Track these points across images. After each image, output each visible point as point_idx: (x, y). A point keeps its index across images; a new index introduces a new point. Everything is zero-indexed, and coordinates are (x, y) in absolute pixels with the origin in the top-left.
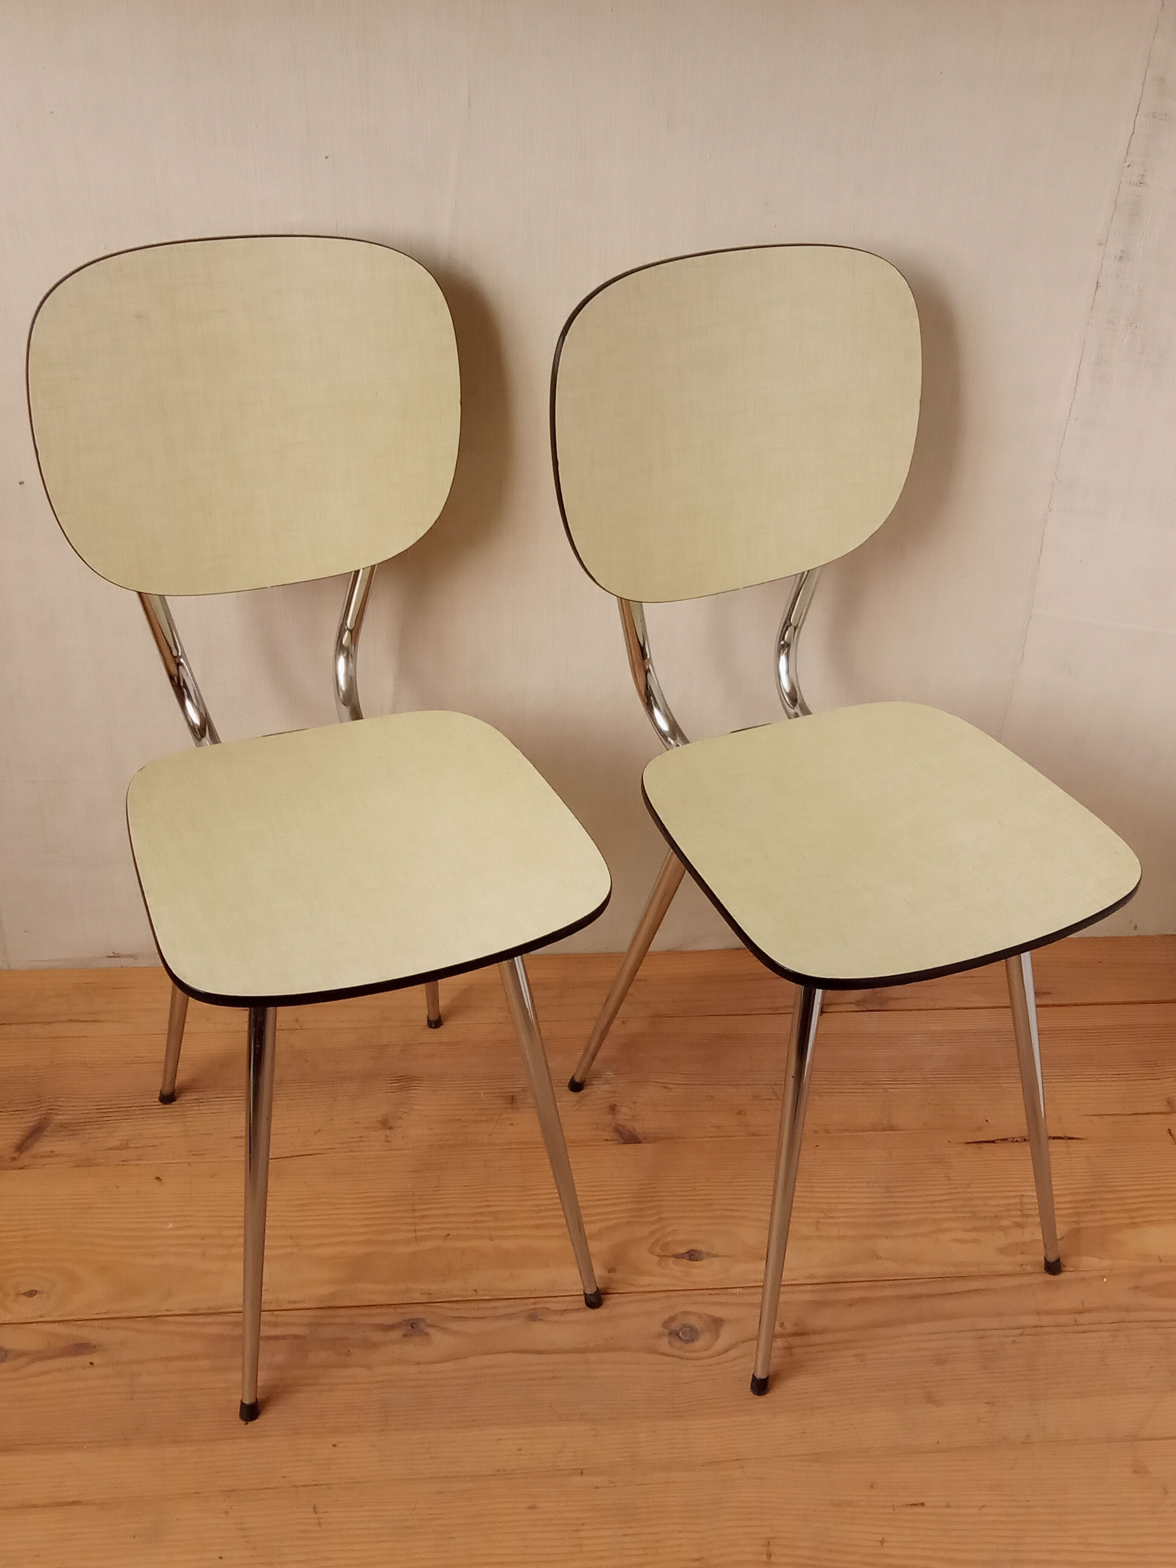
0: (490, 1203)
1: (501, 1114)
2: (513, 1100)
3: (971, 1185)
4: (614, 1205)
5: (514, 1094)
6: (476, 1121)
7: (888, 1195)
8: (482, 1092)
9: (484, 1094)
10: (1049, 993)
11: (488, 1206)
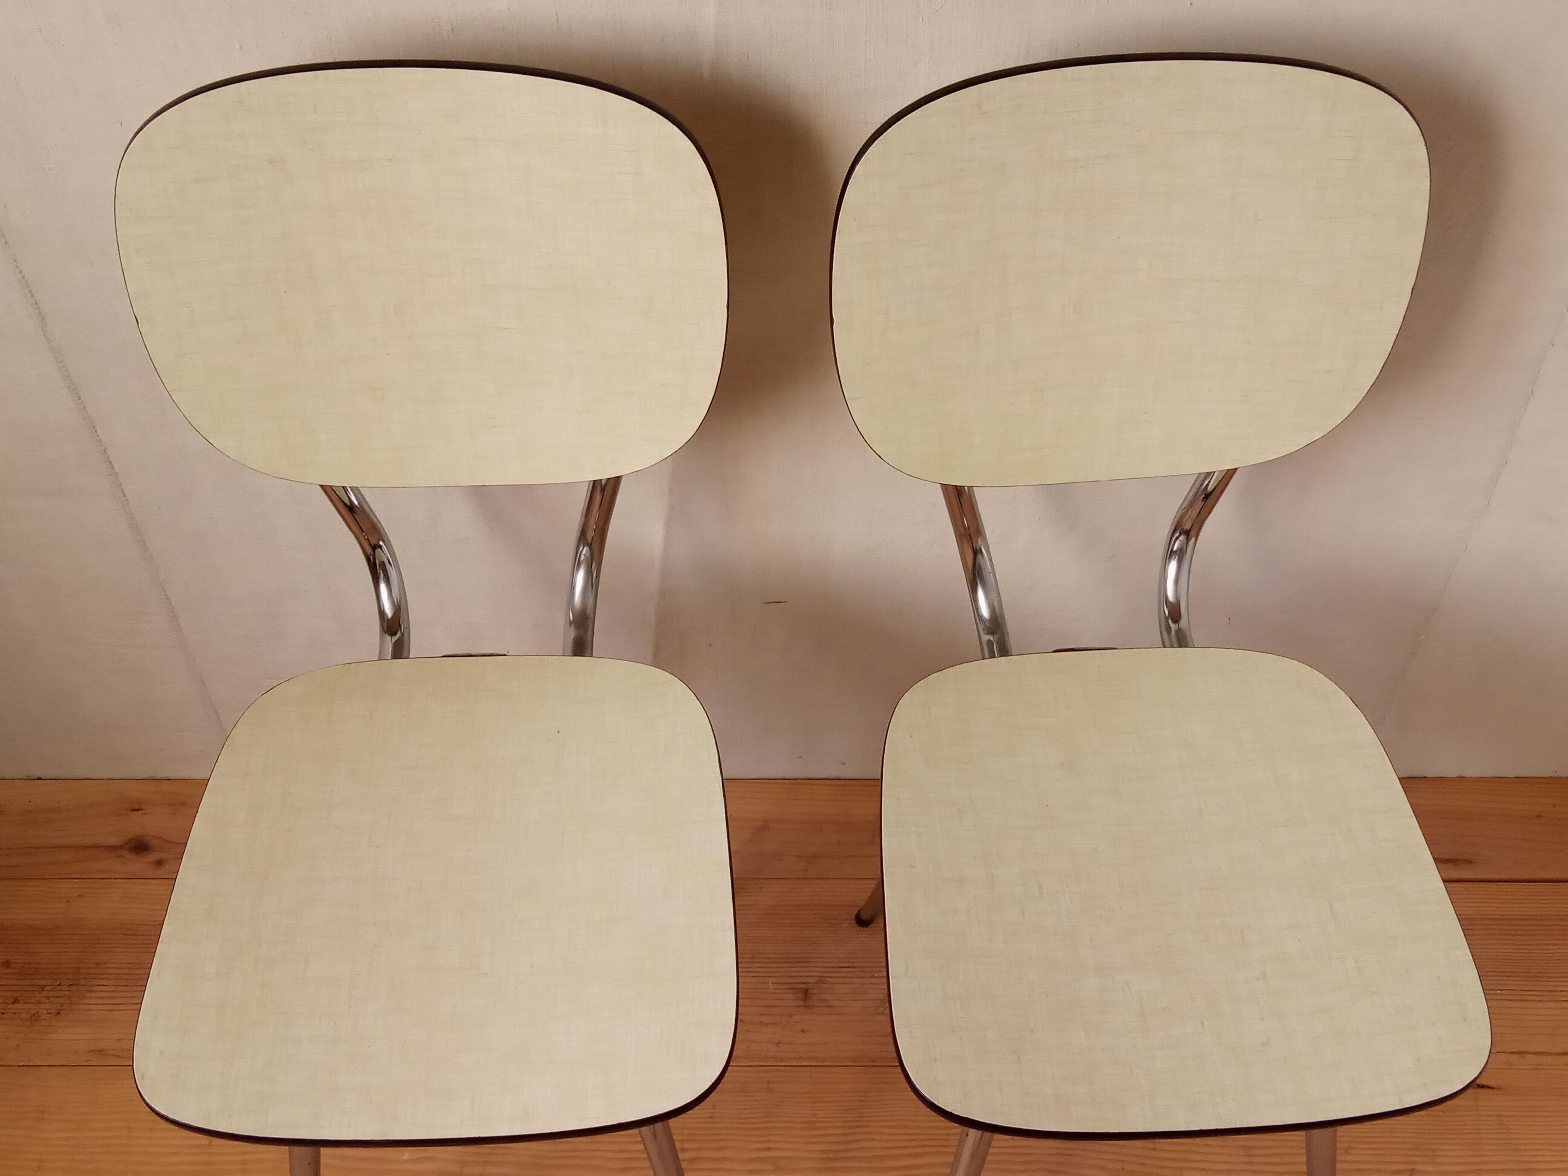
0: (771, 1145)
1: (791, 1016)
2: (806, 994)
3: (1352, 1151)
4: (917, 1155)
5: (810, 986)
6: (761, 1023)
7: (1246, 1159)
8: (770, 980)
9: (772, 983)
10: (1471, 862)
11: (769, 1149)
